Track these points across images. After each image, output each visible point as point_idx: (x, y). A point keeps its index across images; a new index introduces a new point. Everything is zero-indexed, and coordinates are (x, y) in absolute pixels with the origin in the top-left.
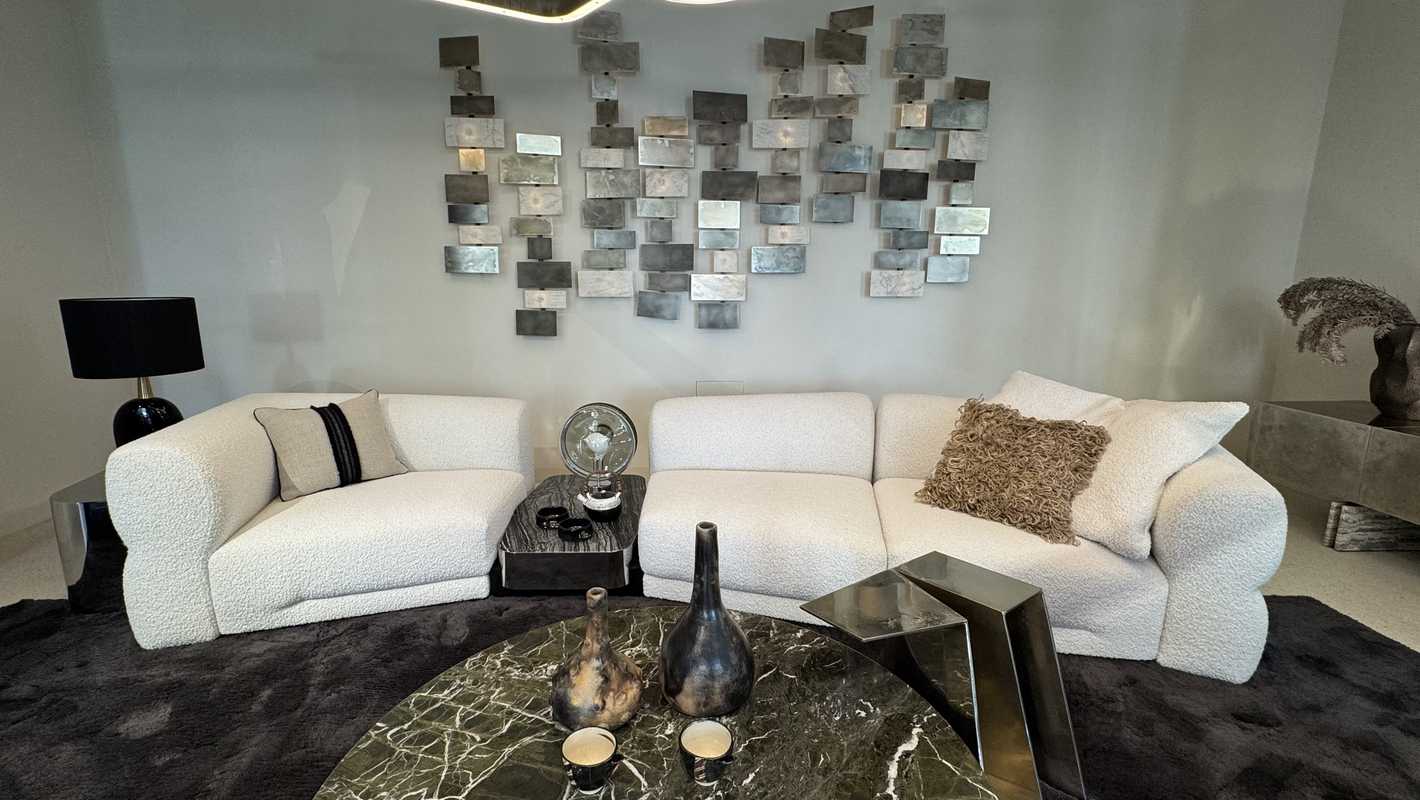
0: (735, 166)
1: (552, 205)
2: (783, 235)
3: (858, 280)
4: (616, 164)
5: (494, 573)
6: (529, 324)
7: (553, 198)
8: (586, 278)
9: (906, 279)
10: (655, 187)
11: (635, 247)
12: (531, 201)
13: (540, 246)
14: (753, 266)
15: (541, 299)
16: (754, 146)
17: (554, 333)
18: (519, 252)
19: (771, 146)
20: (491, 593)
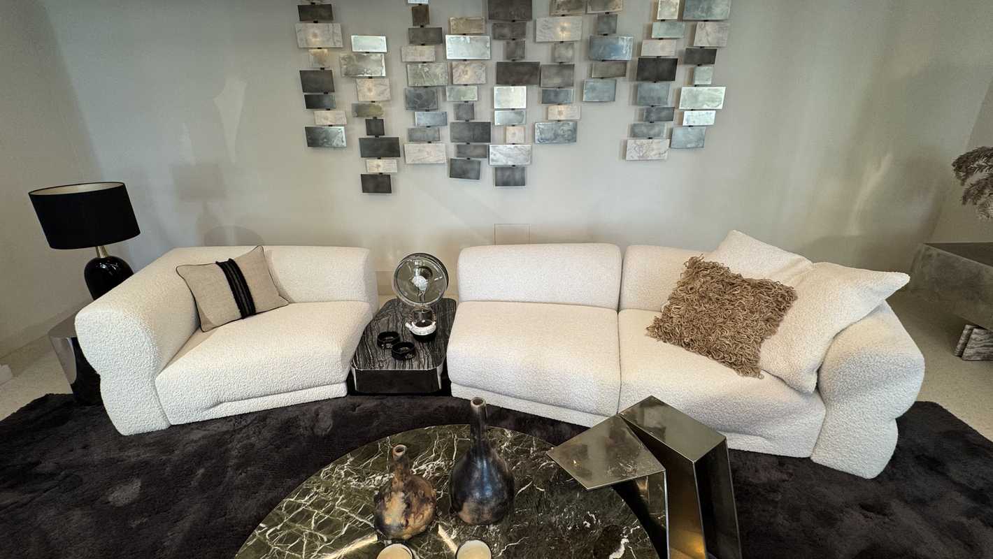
0: (523, 57)
1: (382, 93)
2: (560, 113)
3: (618, 149)
4: (428, 59)
5: (349, 381)
6: (371, 185)
7: (383, 88)
8: (410, 149)
9: (654, 146)
10: (460, 76)
11: (446, 124)
12: (366, 90)
13: (375, 126)
14: (536, 138)
15: (378, 166)
16: (538, 40)
17: (390, 191)
18: (360, 130)
19: (550, 40)
20: (348, 394)
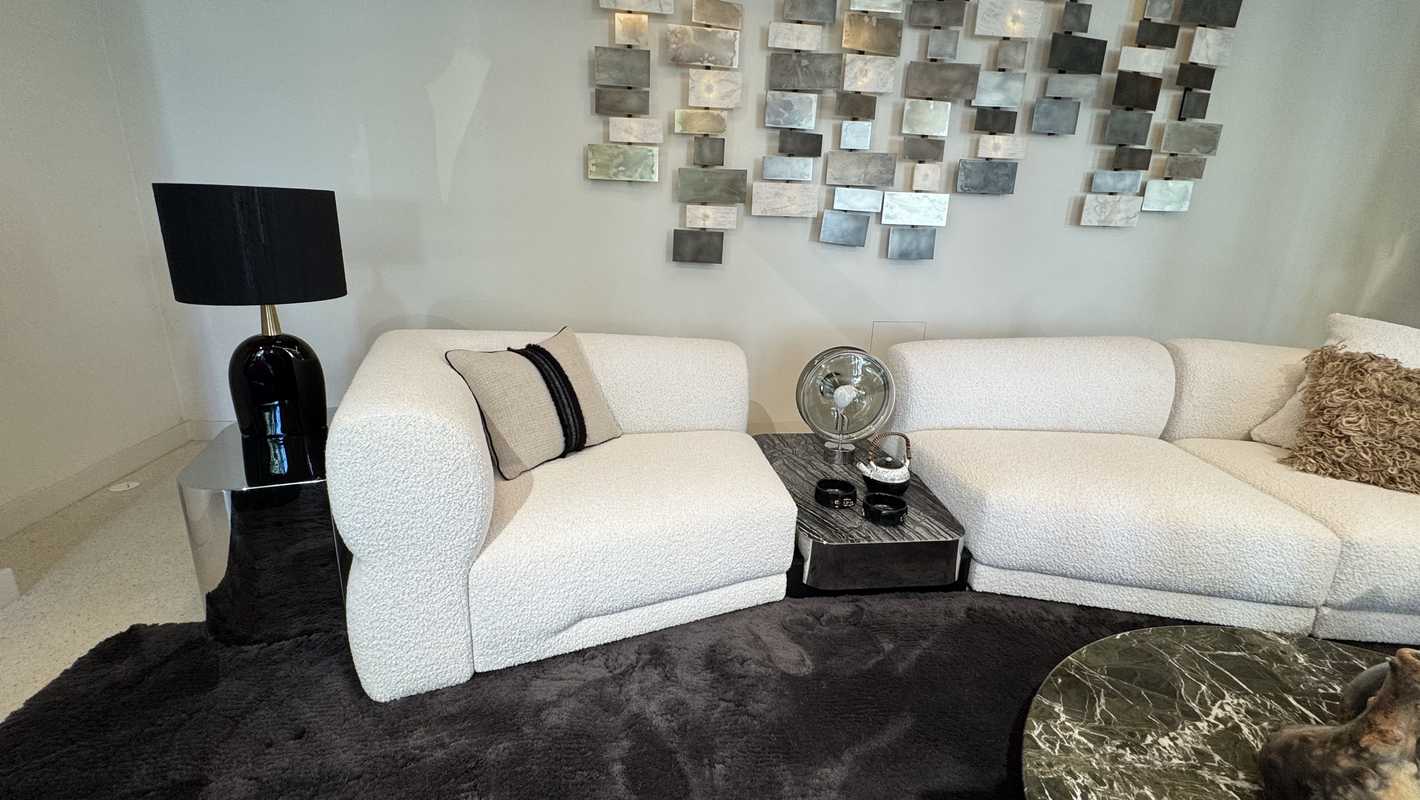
0: (953, 56)
1: (727, 95)
2: (996, 147)
4: (810, 45)
6: (689, 247)
7: (732, 87)
8: (761, 193)
9: (1122, 206)
10: (855, 77)
11: (820, 155)
12: (703, 88)
13: (708, 149)
14: (959, 184)
15: (706, 217)
17: (719, 261)
